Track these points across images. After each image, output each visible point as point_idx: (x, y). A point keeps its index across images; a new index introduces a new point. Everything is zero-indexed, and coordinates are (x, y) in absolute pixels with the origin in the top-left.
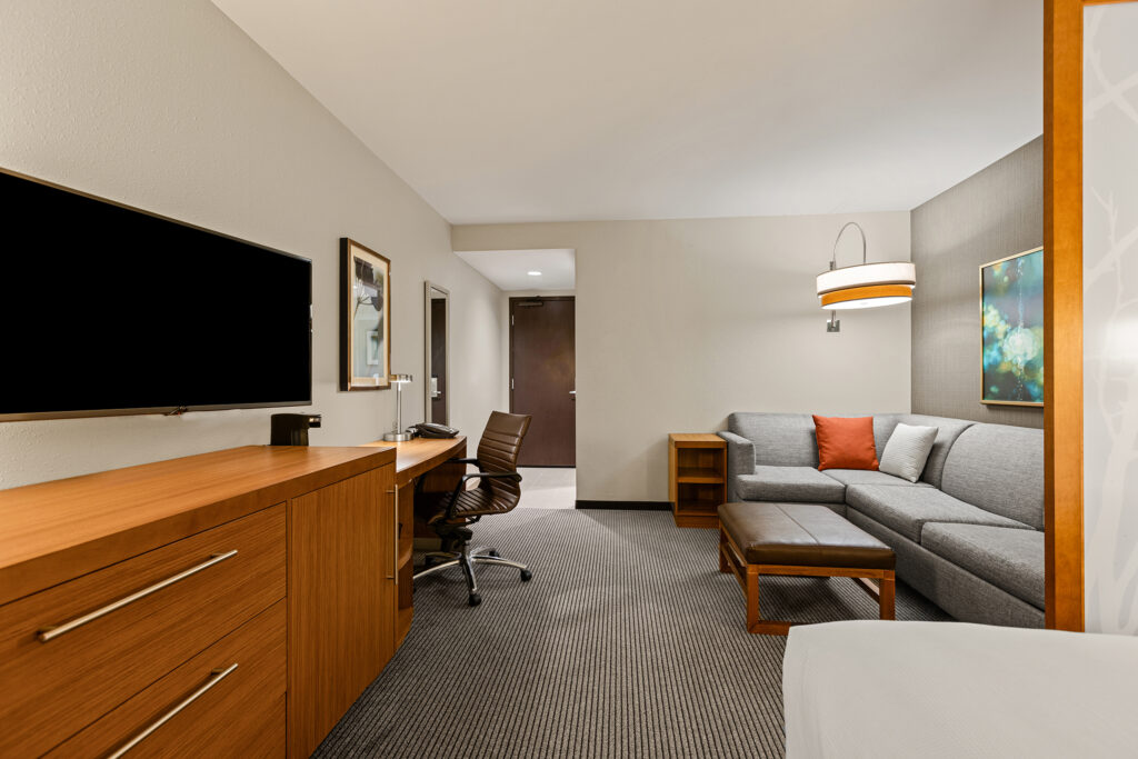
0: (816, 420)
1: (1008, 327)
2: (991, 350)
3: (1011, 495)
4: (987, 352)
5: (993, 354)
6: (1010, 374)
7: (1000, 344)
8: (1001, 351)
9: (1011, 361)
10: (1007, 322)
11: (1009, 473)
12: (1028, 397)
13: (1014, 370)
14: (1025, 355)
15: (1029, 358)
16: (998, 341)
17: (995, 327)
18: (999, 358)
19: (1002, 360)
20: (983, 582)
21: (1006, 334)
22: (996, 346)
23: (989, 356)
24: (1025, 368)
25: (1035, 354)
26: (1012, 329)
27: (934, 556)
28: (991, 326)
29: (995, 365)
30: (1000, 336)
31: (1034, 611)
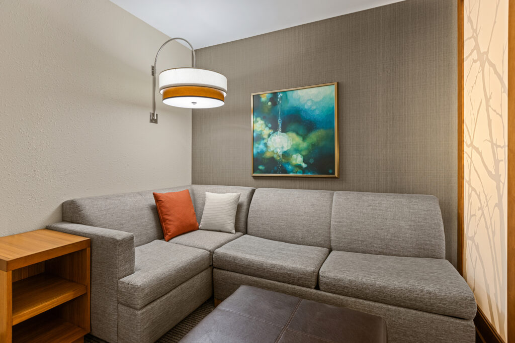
0: (155, 196)
1: (271, 131)
2: (259, 144)
3: (307, 231)
4: (256, 145)
5: (260, 147)
6: (272, 159)
7: (265, 141)
8: (266, 145)
9: (273, 151)
10: (270, 128)
11: (303, 217)
12: (285, 171)
13: (275, 156)
14: (282, 148)
15: (285, 149)
16: (264, 139)
17: (261, 131)
18: (265, 149)
19: (267, 151)
20: (402, 309)
21: (269, 135)
22: (263, 142)
23: (258, 148)
24: (282, 155)
25: (289, 148)
26: (273, 133)
27: (341, 297)
28: (259, 130)
29: (262, 153)
30: (266, 136)
31: (457, 321)
